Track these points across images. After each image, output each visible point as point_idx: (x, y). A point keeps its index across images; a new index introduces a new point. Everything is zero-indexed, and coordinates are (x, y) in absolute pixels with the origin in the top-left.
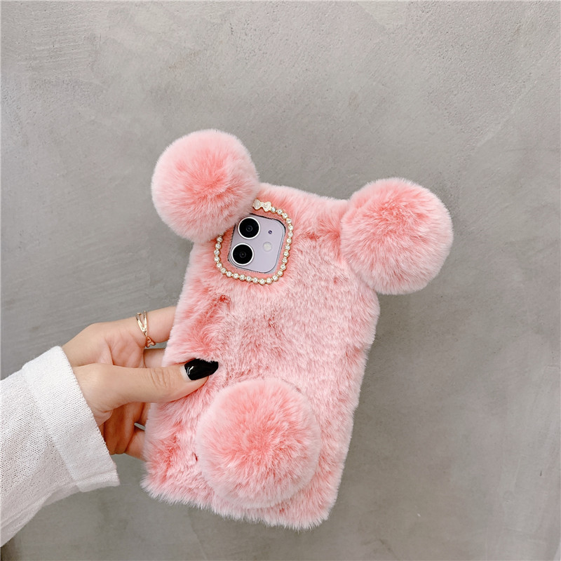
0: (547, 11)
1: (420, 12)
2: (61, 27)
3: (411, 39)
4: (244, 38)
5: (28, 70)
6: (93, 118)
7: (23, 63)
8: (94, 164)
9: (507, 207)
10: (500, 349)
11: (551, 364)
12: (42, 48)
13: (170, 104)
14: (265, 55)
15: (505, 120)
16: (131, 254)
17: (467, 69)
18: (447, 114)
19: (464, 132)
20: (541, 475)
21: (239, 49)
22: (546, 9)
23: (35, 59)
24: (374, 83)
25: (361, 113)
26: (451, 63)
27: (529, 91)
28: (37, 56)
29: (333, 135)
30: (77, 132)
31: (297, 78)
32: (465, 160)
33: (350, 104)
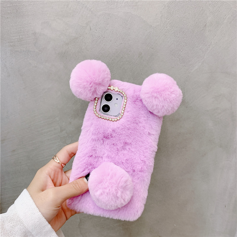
0: (217, 17)
1: (166, 19)
2: (22, 29)
3: (162, 30)
4: (95, 32)
5: (9, 47)
6: (35, 65)
7: (7, 44)
8: (36, 83)
9: (205, 96)
10: (205, 154)
11: (227, 160)
12: (15, 38)
13: (67, 59)
14: (104, 38)
15: (202, 61)
16: (52, 119)
17: (186, 41)
18: (179, 59)
19: (186, 66)
20: (225, 207)
21: (93, 36)
22: (216, 17)
23: (12, 42)
24: (148, 48)
25: (144, 60)
26: (179, 39)
27: (211, 49)
28: (13, 41)
29: (133, 69)
30: (29, 71)
31: (117, 47)
32: (187, 77)
33: (139, 57)
